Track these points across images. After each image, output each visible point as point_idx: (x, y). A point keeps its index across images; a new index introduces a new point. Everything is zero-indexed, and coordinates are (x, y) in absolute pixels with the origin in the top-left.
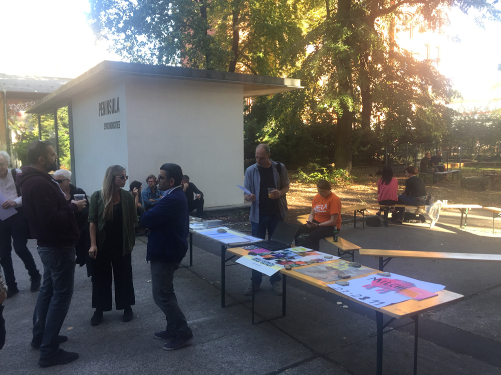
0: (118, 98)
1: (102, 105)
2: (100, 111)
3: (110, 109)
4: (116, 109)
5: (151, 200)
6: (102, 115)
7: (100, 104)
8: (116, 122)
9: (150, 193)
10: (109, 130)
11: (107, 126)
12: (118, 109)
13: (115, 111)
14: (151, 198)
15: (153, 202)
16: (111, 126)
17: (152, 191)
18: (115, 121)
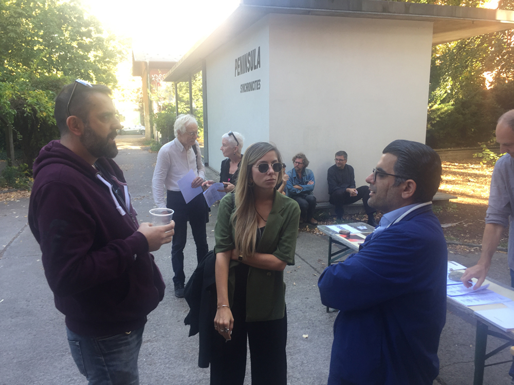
0: (259, 48)
1: (239, 62)
2: (236, 69)
3: (248, 65)
4: (256, 64)
5: (297, 187)
6: (238, 75)
7: (236, 60)
8: (256, 81)
9: (295, 177)
10: (246, 93)
11: (244, 88)
12: (259, 63)
13: (255, 66)
14: (297, 184)
15: (298, 189)
16: (249, 87)
17: (297, 175)
18: (254, 80)
